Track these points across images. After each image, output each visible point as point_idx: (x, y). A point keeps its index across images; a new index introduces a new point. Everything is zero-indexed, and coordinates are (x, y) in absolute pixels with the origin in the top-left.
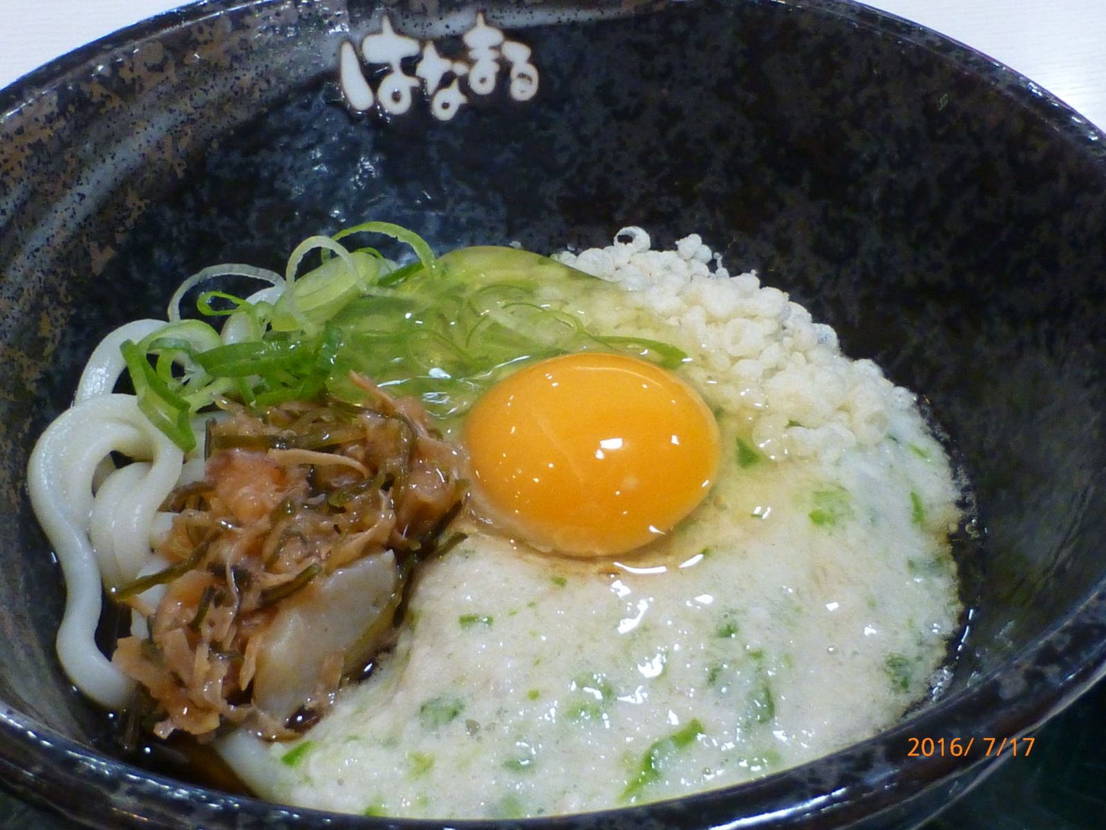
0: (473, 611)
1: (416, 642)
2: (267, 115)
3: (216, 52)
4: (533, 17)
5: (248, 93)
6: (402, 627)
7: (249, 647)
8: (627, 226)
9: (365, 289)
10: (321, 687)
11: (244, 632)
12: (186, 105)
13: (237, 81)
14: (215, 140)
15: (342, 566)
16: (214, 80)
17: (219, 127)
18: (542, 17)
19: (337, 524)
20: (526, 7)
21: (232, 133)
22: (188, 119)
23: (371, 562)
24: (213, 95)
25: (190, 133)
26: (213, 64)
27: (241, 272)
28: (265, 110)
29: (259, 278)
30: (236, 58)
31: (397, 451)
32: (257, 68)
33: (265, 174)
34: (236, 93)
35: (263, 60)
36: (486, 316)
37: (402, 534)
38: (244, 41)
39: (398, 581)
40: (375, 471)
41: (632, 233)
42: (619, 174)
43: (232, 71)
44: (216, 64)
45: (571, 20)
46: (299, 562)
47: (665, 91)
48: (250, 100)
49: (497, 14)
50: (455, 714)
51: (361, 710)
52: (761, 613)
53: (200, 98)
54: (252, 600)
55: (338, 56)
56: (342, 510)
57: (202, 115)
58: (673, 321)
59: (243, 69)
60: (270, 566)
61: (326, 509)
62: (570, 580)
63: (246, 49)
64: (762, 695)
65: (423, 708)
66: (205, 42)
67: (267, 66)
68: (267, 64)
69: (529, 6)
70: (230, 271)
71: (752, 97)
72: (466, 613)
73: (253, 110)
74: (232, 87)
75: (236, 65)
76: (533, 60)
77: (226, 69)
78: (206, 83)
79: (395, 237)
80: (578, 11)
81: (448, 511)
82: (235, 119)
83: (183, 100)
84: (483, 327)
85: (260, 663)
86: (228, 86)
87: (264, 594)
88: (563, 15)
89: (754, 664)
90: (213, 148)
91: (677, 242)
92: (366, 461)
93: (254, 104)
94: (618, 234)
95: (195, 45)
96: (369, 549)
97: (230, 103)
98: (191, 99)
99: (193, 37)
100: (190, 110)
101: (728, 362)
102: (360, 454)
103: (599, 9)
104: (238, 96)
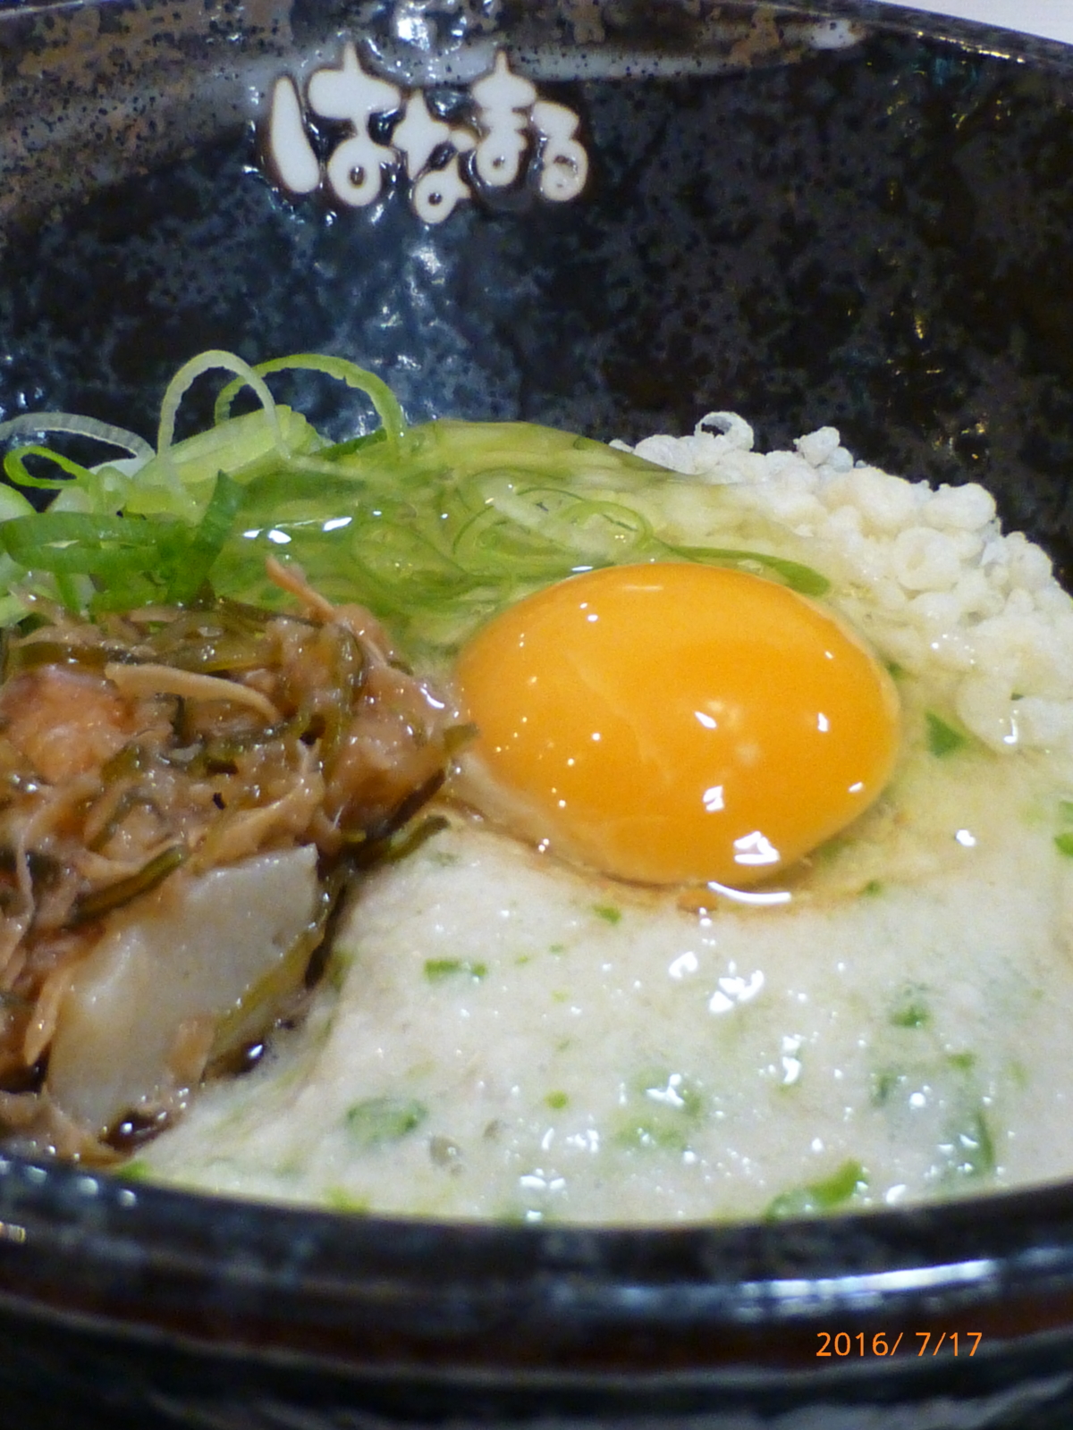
0: (450, 952)
1: (345, 1006)
2: (146, 179)
3: (70, 64)
4: (586, 65)
5: (118, 139)
6: (319, 987)
7: (47, 988)
8: (718, 410)
9: (289, 457)
10: (170, 1077)
11: (40, 964)
12: (15, 141)
13: (100, 116)
14: (58, 208)
15: (221, 863)
16: (64, 108)
17: (66, 187)
18: (600, 65)
19: (218, 791)
20: (577, 47)
21: (86, 200)
22: (16, 166)
23: (276, 862)
24: (60, 133)
25: (17, 189)
26: (64, 81)
27: (81, 429)
28: (143, 171)
29: (110, 442)
30: (102, 78)
31: (334, 679)
32: (136, 100)
33: (132, 276)
34: (99, 136)
35: (147, 87)
36: (490, 507)
37: (332, 820)
38: (120, 52)
39: (319, 905)
40: (289, 713)
41: (724, 421)
42: (709, 331)
43: (95, 97)
44: (71, 83)
45: (646, 74)
46: (150, 847)
47: (792, 197)
48: (121, 151)
49: (530, 55)
50: (410, 1125)
51: (237, 1119)
52: (967, 995)
53: (39, 134)
54: (58, 908)
55: (267, 97)
56: (230, 769)
57: (39, 164)
58: (804, 530)
59: (113, 98)
60: (98, 845)
61: (202, 770)
62: (629, 915)
63: (122, 66)
64: (972, 1128)
65: (352, 1115)
66: (56, 44)
67: (152, 99)
68: (152, 95)
69: (582, 45)
70: (64, 426)
71: (934, 208)
72: (436, 956)
73: (124, 170)
74: (92, 125)
75: (102, 89)
76: (582, 136)
77: (85, 93)
78: (51, 111)
79: (341, 378)
80: (660, 57)
81: (418, 787)
82: (94, 178)
83: (11, 132)
84: (484, 523)
85: (63, 1019)
86: (86, 125)
87: (81, 900)
88: (636, 64)
89: (958, 1078)
90: (51, 220)
91: (796, 441)
92: (276, 696)
93: (127, 159)
94: (702, 421)
95: (38, 45)
96: (270, 841)
97: (88, 151)
98: (25, 134)
99: (36, 32)
100: (22, 151)
101: (902, 598)
102: (268, 681)
103: (694, 58)
104: (101, 143)
